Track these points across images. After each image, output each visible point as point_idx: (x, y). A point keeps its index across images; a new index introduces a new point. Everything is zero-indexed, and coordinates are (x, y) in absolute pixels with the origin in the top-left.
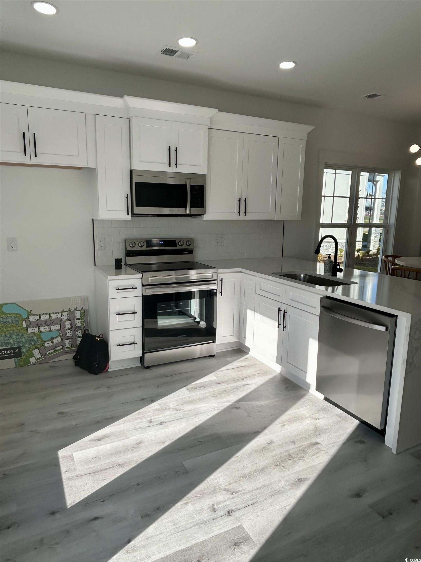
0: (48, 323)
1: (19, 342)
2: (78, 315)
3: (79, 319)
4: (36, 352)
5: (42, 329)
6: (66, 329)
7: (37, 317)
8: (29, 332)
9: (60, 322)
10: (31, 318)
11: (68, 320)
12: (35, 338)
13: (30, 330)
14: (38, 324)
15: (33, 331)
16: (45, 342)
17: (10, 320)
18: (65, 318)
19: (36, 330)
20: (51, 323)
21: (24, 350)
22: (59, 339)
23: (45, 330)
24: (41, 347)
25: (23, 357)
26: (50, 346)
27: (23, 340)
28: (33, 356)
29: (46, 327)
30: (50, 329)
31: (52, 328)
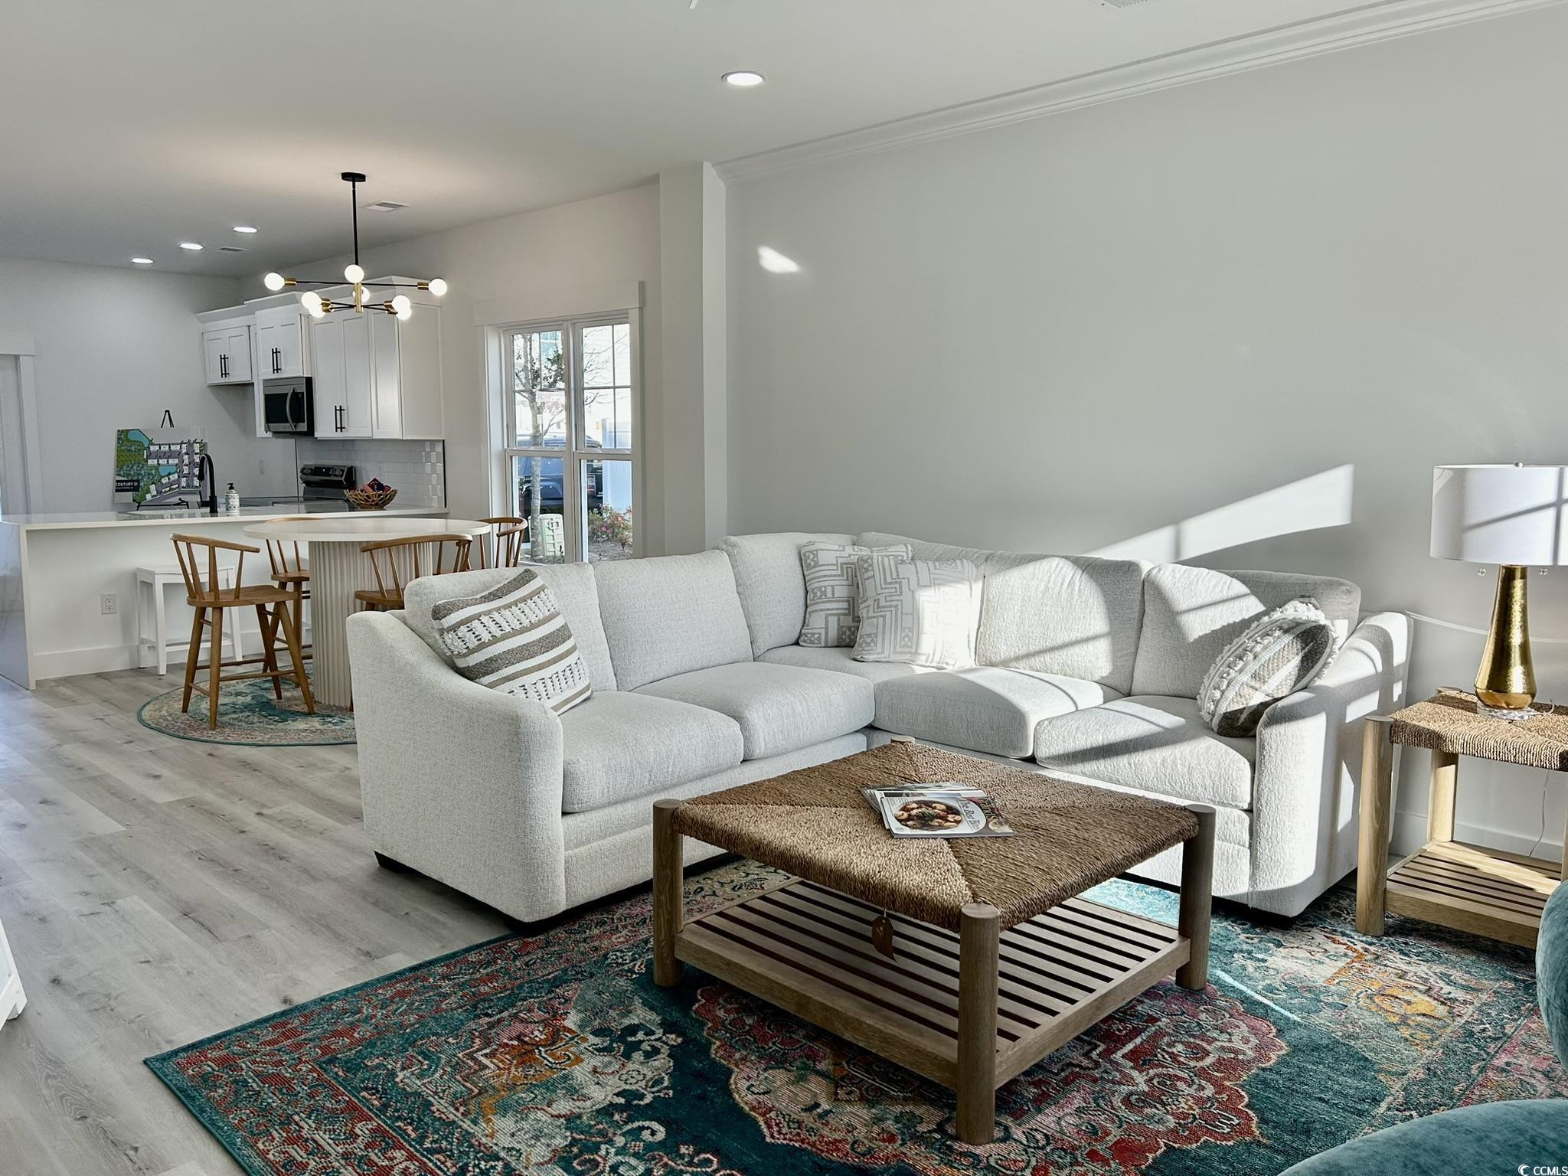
0: (166, 456)
1: (138, 474)
2: (197, 449)
3: (196, 454)
4: (153, 487)
5: (161, 461)
6: (184, 465)
7: (157, 448)
9: (179, 455)
10: (152, 448)
11: (187, 454)
12: (153, 472)
13: (150, 462)
14: (158, 456)
15: (152, 463)
16: (162, 477)
17: (133, 448)
18: (184, 451)
19: (155, 461)
20: (169, 455)
21: (142, 484)
22: (176, 476)
23: (164, 463)
24: (157, 482)
25: (141, 493)
26: (166, 483)
27: (143, 472)
28: (149, 492)
29: (165, 460)
30: (168, 462)
31: (171, 461)
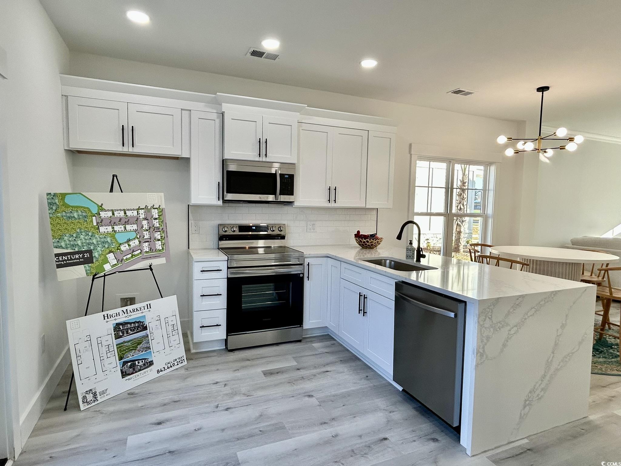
0: (123, 221)
1: (88, 244)
2: (155, 213)
3: (156, 219)
4: (111, 256)
5: (117, 228)
6: (144, 230)
7: (110, 214)
8: (101, 231)
9: (137, 220)
10: (103, 214)
11: (146, 219)
12: (109, 240)
13: (102, 229)
14: (112, 222)
15: (106, 231)
16: (121, 244)
17: (75, 215)
18: (142, 216)
19: (110, 229)
20: (126, 221)
21: (96, 254)
22: (137, 242)
23: (120, 230)
24: (116, 250)
25: (96, 264)
26: (127, 250)
27: (94, 241)
28: (108, 262)
29: (121, 226)
30: (125, 228)
31: (128, 227)
